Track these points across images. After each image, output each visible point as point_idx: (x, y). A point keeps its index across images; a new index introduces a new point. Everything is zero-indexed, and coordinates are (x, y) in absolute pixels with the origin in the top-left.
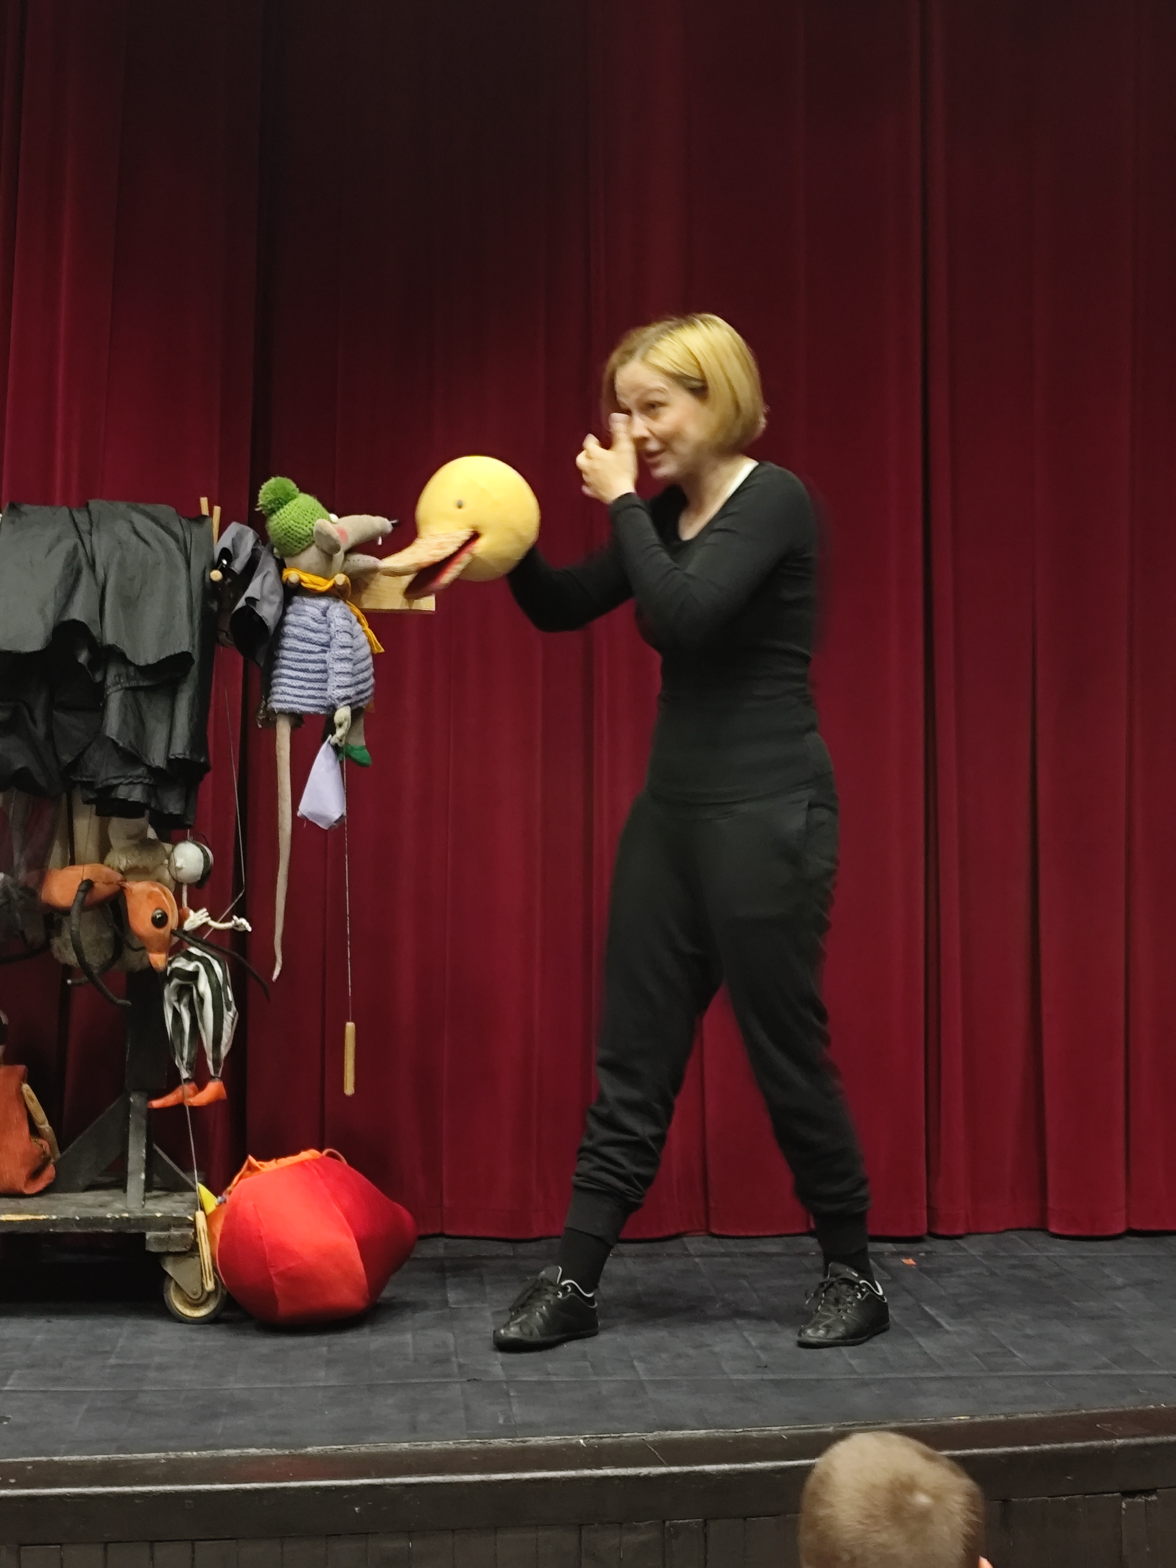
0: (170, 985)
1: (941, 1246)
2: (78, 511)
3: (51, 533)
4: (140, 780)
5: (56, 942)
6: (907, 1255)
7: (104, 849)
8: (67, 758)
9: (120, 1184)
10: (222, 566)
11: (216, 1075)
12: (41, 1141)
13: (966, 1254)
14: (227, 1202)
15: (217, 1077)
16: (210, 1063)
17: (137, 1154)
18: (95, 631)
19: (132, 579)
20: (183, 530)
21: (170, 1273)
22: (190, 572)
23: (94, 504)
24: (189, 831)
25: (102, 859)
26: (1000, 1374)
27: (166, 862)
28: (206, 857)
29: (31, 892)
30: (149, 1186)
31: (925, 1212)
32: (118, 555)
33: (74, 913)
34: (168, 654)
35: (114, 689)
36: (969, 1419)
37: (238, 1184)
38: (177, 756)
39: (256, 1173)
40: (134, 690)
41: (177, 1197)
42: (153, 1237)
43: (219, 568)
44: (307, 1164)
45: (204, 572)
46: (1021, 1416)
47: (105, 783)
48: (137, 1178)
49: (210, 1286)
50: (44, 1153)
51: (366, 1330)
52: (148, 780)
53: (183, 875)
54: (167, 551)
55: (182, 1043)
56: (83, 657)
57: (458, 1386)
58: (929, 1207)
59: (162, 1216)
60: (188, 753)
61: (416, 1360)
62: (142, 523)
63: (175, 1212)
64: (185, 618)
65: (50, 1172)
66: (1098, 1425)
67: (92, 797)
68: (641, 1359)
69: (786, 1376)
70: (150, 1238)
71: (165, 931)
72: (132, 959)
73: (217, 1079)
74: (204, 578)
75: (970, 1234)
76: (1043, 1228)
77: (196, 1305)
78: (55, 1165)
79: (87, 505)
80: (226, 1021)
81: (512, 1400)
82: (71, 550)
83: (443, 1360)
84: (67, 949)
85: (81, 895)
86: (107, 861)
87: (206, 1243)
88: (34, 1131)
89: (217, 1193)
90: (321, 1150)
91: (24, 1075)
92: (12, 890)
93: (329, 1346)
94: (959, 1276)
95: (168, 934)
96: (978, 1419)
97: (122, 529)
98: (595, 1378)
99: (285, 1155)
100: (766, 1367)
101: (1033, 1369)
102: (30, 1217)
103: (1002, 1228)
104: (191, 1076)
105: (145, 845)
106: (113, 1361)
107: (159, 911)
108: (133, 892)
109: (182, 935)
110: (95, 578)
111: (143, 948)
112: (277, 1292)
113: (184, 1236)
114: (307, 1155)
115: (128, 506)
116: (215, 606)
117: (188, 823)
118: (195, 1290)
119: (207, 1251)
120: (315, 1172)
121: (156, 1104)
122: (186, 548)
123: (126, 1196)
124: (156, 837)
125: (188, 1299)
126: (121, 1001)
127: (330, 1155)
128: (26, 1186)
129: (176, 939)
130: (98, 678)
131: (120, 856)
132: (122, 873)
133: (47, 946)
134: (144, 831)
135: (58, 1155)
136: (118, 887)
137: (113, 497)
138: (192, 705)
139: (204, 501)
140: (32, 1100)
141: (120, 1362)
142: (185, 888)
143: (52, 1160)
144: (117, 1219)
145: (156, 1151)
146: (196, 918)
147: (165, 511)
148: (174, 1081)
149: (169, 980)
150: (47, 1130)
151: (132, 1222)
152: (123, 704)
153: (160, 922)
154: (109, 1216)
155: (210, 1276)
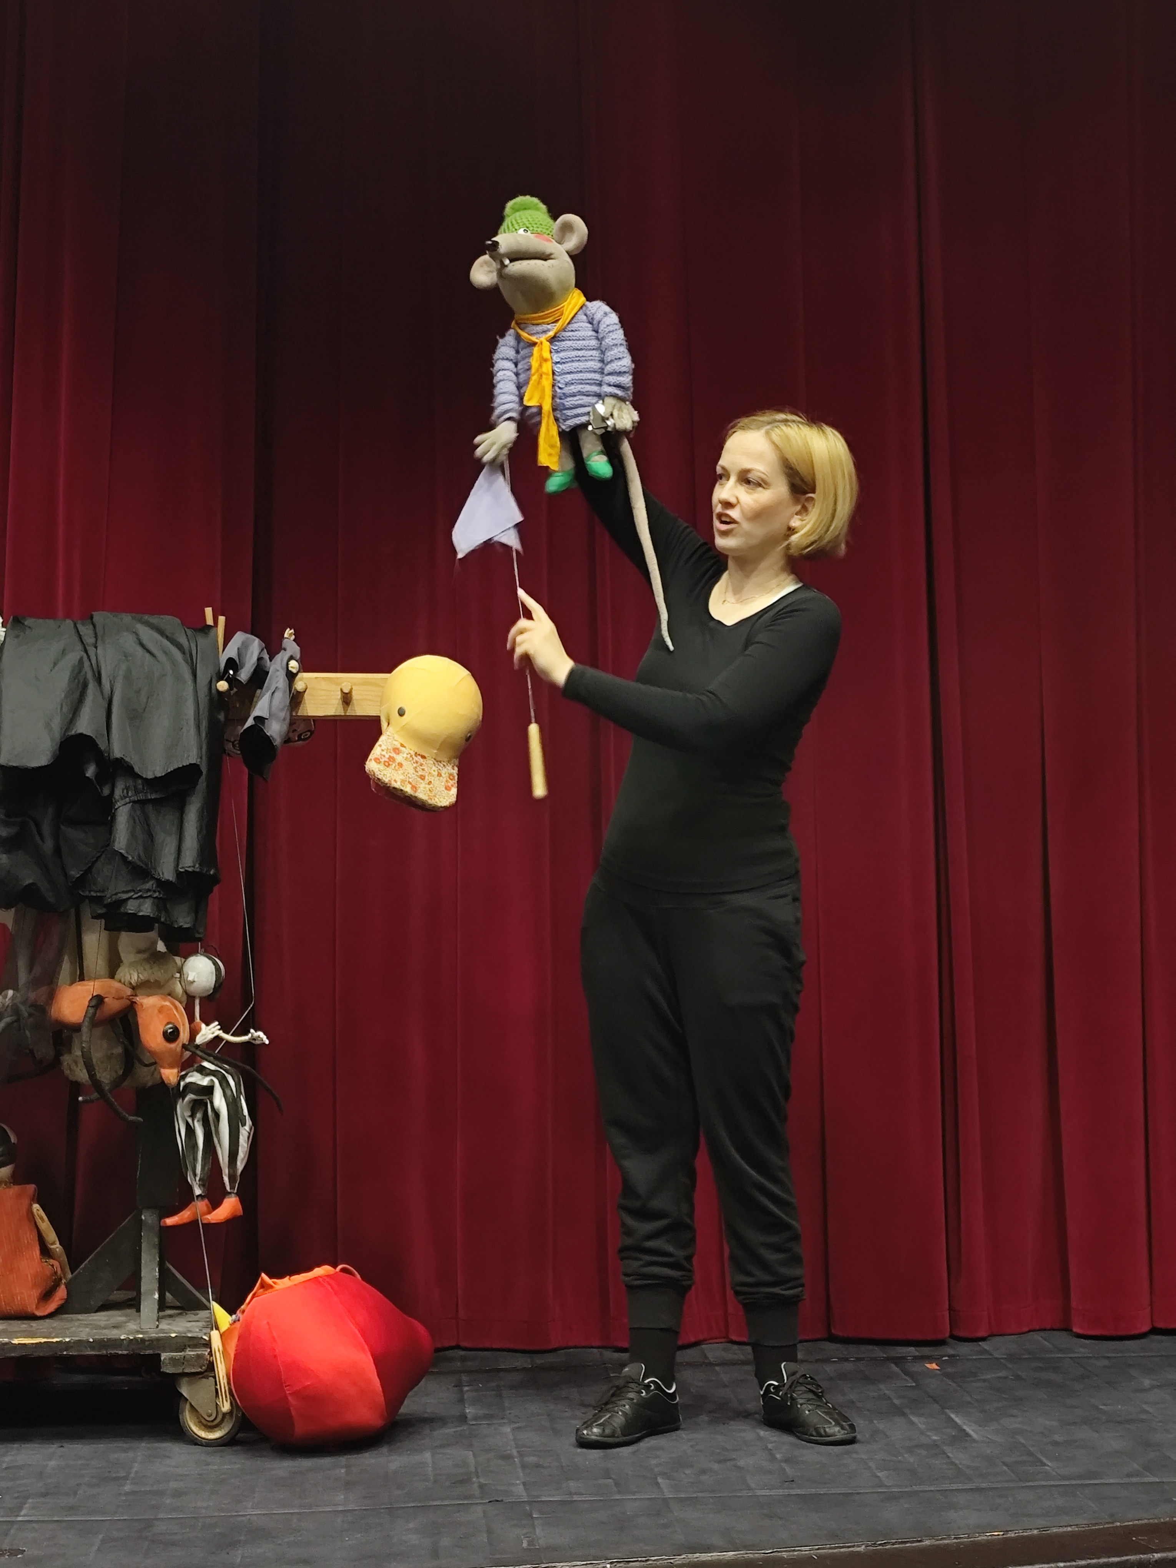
0: (183, 1100)
1: (964, 1349)
2: (83, 625)
3: (56, 647)
4: (149, 894)
5: (66, 1059)
6: (930, 1359)
7: (114, 965)
8: (75, 873)
9: (134, 1304)
10: (229, 676)
11: (232, 1191)
12: (52, 1261)
13: (990, 1357)
14: (241, 1319)
15: (233, 1193)
16: (226, 1179)
17: (150, 1274)
18: (102, 745)
19: (138, 692)
20: (189, 641)
21: (185, 1394)
22: (196, 684)
23: (98, 616)
24: (200, 944)
25: (112, 975)
26: (1031, 1484)
27: (178, 975)
28: (218, 969)
29: (41, 1010)
30: (162, 1305)
31: (947, 1314)
32: (124, 667)
33: (85, 1029)
34: (176, 767)
35: (123, 802)
36: (1003, 1535)
37: (251, 1303)
38: (187, 869)
39: (270, 1290)
40: (142, 803)
41: (191, 1316)
42: (167, 1358)
43: (225, 678)
44: (321, 1280)
45: (211, 682)
46: (1055, 1530)
47: (114, 898)
48: (150, 1298)
49: (226, 1407)
50: (56, 1273)
51: (384, 1450)
52: (157, 894)
53: (192, 989)
54: (174, 663)
55: (195, 1159)
56: (91, 771)
57: (479, 1509)
58: (951, 1309)
59: (176, 1336)
60: (197, 866)
61: (436, 1482)
62: (147, 635)
63: (190, 1331)
64: (193, 731)
65: (62, 1293)
66: (1134, 1539)
67: (100, 911)
68: (665, 1475)
69: (813, 1491)
70: (165, 1359)
71: (176, 1046)
72: (144, 1075)
73: (233, 1195)
74: (210, 689)
75: (992, 1335)
76: (1067, 1329)
77: (211, 1428)
78: (66, 1285)
79: (92, 618)
80: (242, 1135)
81: (536, 1522)
82: (77, 663)
83: (464, 1481)
84: (77, 1066)
85: (91, 1011)
86: (116, 977)
87: (221, 1363)
88: (46, 1251)
89: (231, 1311)
90: (335, 1267)
91: (34, 1195)
92: (22, 1008)
93: (347, 1467)
94: (984, 1381)
95: (179, 1049)
96: (1011, 1535)
97: (128, 641)
98: (618, 1497)
99: (298, 1273)
100: (793, 1481)
101: (1064, 1478)
102: (43, 1340)
103: (1026, 1329)
104: (203, 1192)
105: (155, 958)
106: (127, 1488)
107: (170, 1026)
108: (144, 1006)
109: (193, 1049)
110: (102, 693)
111: (155, 1063)
112: (293, 1413)
113: (199, 1357)
114: (319, 1271)
115: (133, 618)
116: (221, 717)
117: (197, 936)
118: (210, 1411)
119: (222, 1370)
120: (330, 1288)
121: (170, 1221)
122: (192, 659)
123: (140, 1316)
124: (166, 950)
125: (203, 1421)
126: (132, 1118)
127: (342, 1270)
128: (37, 1308)
129: (187, 1054)
130: (106, 792)
131: (132, 972)
132: (133, 988)
133: (57, 1062)
134: (155, 943)
135: (70, 1276)
136: (129, 1002)
137: (117, 608)
138: (201, 817)
139: (209, 611)
140: (43, 1220)
141: (136, 1488)
142: (197, 1002)
143: (63, 1281)
144: (132, 1340)
145: (169, 1270)
146: (208, 1032)
147: (170, 622)
148: (187, 1198)
149: (183, 1095)
150: (58, 1250)
151: (147, 1343)
152: (131, 817)
153: (172, 1036)
154: (122, 1337)
155: (226, 1397)
